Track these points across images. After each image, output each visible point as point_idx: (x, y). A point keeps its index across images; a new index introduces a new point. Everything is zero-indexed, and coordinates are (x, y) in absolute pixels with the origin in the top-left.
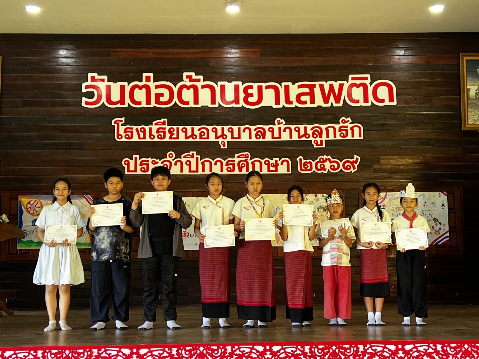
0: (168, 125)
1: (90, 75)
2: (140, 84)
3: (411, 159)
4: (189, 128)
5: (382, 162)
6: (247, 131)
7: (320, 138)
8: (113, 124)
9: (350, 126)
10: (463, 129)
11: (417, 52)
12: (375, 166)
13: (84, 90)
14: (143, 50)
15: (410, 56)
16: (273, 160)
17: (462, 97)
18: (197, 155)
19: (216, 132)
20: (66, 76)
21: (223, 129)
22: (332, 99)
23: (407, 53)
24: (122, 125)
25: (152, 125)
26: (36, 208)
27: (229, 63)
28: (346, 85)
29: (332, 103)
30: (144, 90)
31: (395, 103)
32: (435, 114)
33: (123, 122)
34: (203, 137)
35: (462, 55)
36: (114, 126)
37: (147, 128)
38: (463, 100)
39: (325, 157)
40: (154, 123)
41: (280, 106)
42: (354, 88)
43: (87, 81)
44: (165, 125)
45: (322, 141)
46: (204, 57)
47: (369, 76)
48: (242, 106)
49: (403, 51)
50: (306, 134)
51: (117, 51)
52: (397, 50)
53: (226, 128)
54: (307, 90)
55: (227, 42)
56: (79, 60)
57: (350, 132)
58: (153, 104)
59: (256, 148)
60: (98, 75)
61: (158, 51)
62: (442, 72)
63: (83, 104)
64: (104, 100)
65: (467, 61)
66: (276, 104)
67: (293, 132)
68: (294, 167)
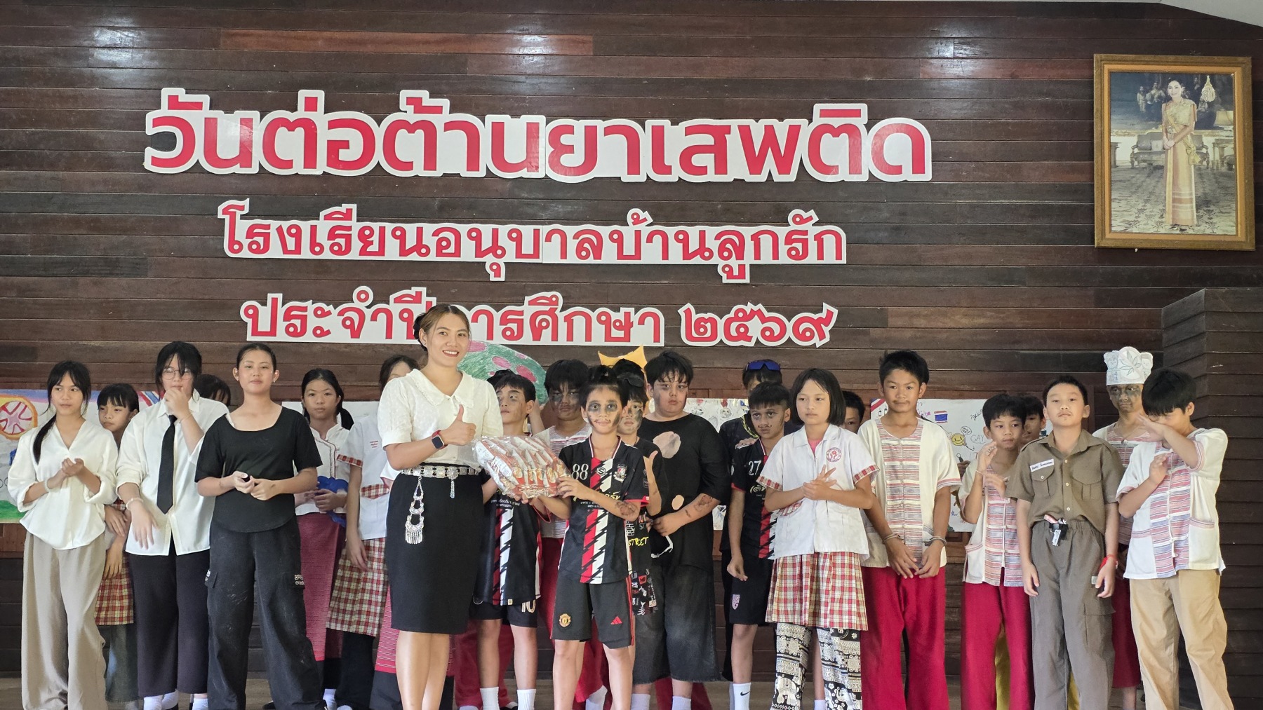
0: (358, 221)
1: (166, 92)
2: (291, 116)
3: (965, 315)
4: (411, 229)
5: (891, 321)
6: (556, 238)
7: (737, 259)
8: (220, 216)
9: (814, 231)
10: (1098, 243)
11: (988, 51)
12: (876, 333)
13: (150, 130)
14: (300, 33)
15: (969, 61)
16: (619, 311)
17: (1097, 163)
18: (427, 296)
19: (478, 240)
20: (109, 94)
21: (495, 232)
22: (770, 164)
23: (962, 51)
24: (243, 217)
25: (318, 219)
26: (20, 420)
27: (517, 68)
28: (806, 129)
29: (770, 173)
30: (300, 131)
31: (927, 176)
32: (1028, 206)
33: (246, 211)
34: (444, 251)
35: (1099, 59)
36: (224, 219)
37: (305, 226)
38: (1100, 174)
39: (749, 307)
40: (323, 214)
41: (641, 178)
42: (827, 138)
43: (159, 107)
44: (351, 219)
45: (742, 267)
46: (452, 52)
47: (863, 107)
48: (546, 175)
49: (952, 48)
50: (702, 249)
51: (234, 35)
52: (936, 43)
53: (504, 230)
54: (708, 140)
55: (510, 16)
56: (141, 55)
57: (813, 246)
58: (322, 167)
59: (577, 280)
60: (187, 93)
61: (338, 35)
62: (1049, 99)
63: (148, 165)
64: (198, 155)
65: (1111, 73)
66: (629, 173)
67: (672, 243)
68: (672, 331)
